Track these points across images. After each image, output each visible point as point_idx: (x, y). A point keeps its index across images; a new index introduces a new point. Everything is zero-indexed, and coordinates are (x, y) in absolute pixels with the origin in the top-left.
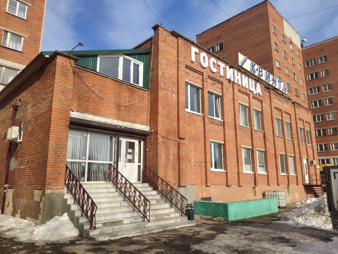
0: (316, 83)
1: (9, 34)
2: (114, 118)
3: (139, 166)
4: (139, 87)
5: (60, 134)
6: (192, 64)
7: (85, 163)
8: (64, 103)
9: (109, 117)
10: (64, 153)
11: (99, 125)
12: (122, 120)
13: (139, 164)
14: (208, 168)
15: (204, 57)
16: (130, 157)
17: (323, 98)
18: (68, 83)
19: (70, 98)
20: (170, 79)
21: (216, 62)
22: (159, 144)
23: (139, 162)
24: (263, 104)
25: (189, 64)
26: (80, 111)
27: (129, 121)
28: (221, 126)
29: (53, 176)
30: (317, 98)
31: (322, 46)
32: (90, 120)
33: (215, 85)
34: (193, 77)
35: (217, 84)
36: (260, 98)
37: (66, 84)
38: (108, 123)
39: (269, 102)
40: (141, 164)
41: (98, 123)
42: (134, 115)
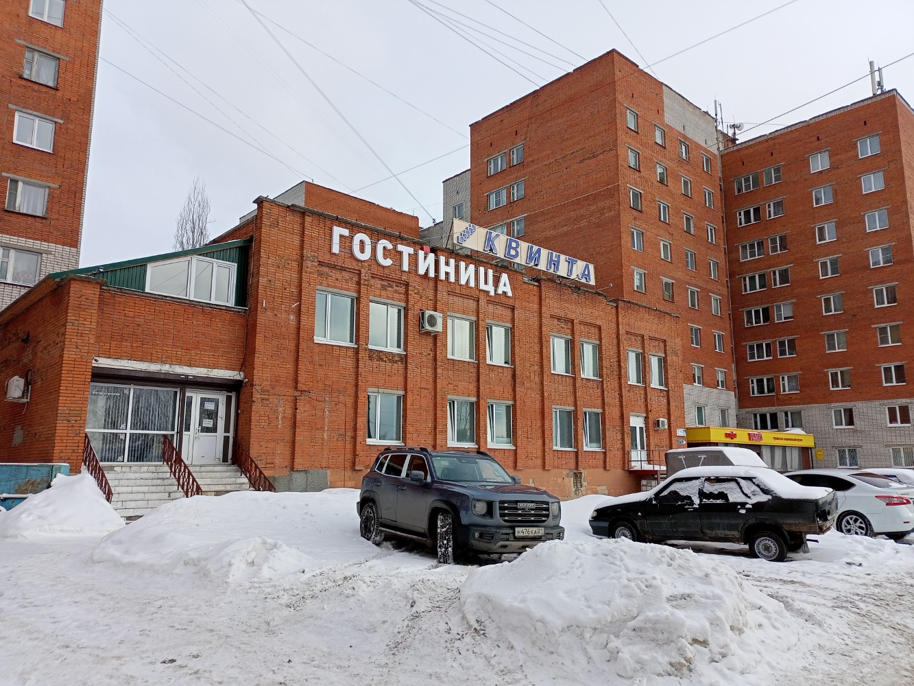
0: (755, 232)
1: (20, 184)
2: (174, 363)
3: (226, 439)
4: (224, 308)
5: (76, 395)
6: (334, 259)
7: (126, 434)
8: (82, 351)
9: (163, 362)
10: (81, 422)
11: (146, 375)
12: (190, 366)
13: (227, 434)
14: (359, 439)
15: (362, 242)
16: (208, 423)
17: (769, 270)
18: (89, 320)
19: (92, 341)
20: (285, 289)
21: (390, 246)
22: (254, 402)
23: (227, 430)
24: (516, 312)
25: (326, 258)
26: (114, 357)
27: (204, 366)
28: (400, 363)
29: (64, 455)
30: (756, 269)
31: (771, 143)
32: (131, 369)
33: (389, 289)
34: (337, 279)
35: (396, 286)
36: (511, 302)
37: (85, 323)
38: (162, 372)
39: (536, 307)
40: (231, 435)
41: (145, 372)
42: (214, 355)
